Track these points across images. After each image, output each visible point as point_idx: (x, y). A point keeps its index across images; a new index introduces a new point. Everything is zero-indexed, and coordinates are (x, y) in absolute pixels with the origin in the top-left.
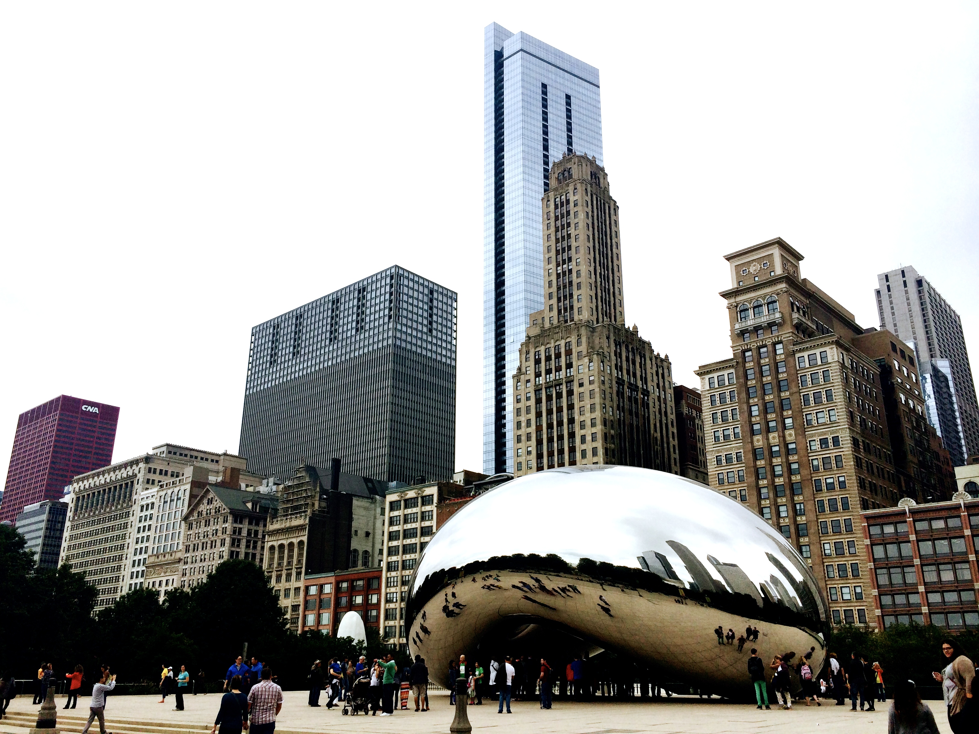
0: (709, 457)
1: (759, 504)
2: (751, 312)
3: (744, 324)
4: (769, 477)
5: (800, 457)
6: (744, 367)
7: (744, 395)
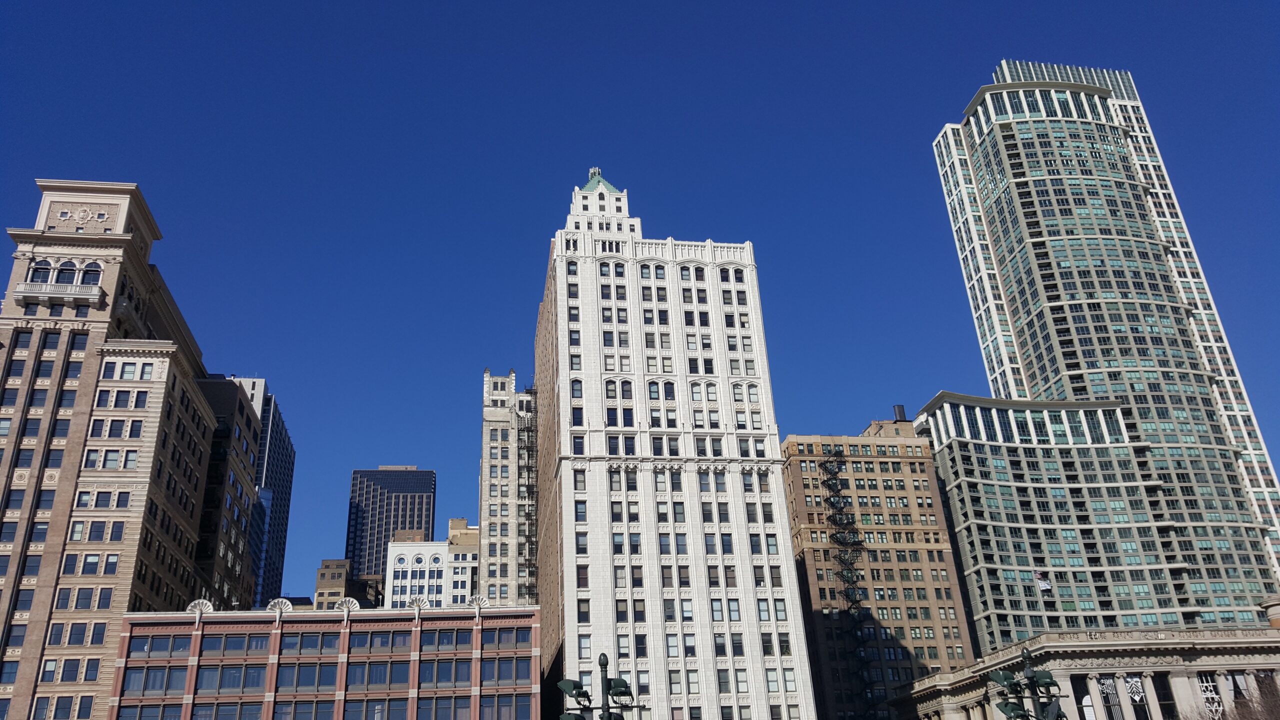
2: (53, 276)
3: (33, 289)
5: (55, 515)
6: (11, 353)
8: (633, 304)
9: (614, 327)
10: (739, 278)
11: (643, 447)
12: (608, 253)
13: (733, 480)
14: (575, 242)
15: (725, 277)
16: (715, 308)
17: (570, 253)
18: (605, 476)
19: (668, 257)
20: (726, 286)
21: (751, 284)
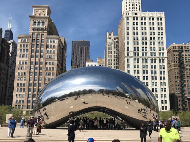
0: (17, 61)
1: (30, 76)
2: (37, 24)
3: (34, 27)
4: (34, 70)
5: (43, 66)
6: (32, 38)
7: (31, 46)
8: (139, 26)
9: (136, 31)
10: (161, 19)
11: (140, 55)
12: (135, 15)
13: (157, 61)
14: (128, 13)
15: (158, 19)
16: (156, 26)
17: (127, 16)
18: (133, 60)
19: (147, 16)
20: (158, 21)
21: (163, 21)
